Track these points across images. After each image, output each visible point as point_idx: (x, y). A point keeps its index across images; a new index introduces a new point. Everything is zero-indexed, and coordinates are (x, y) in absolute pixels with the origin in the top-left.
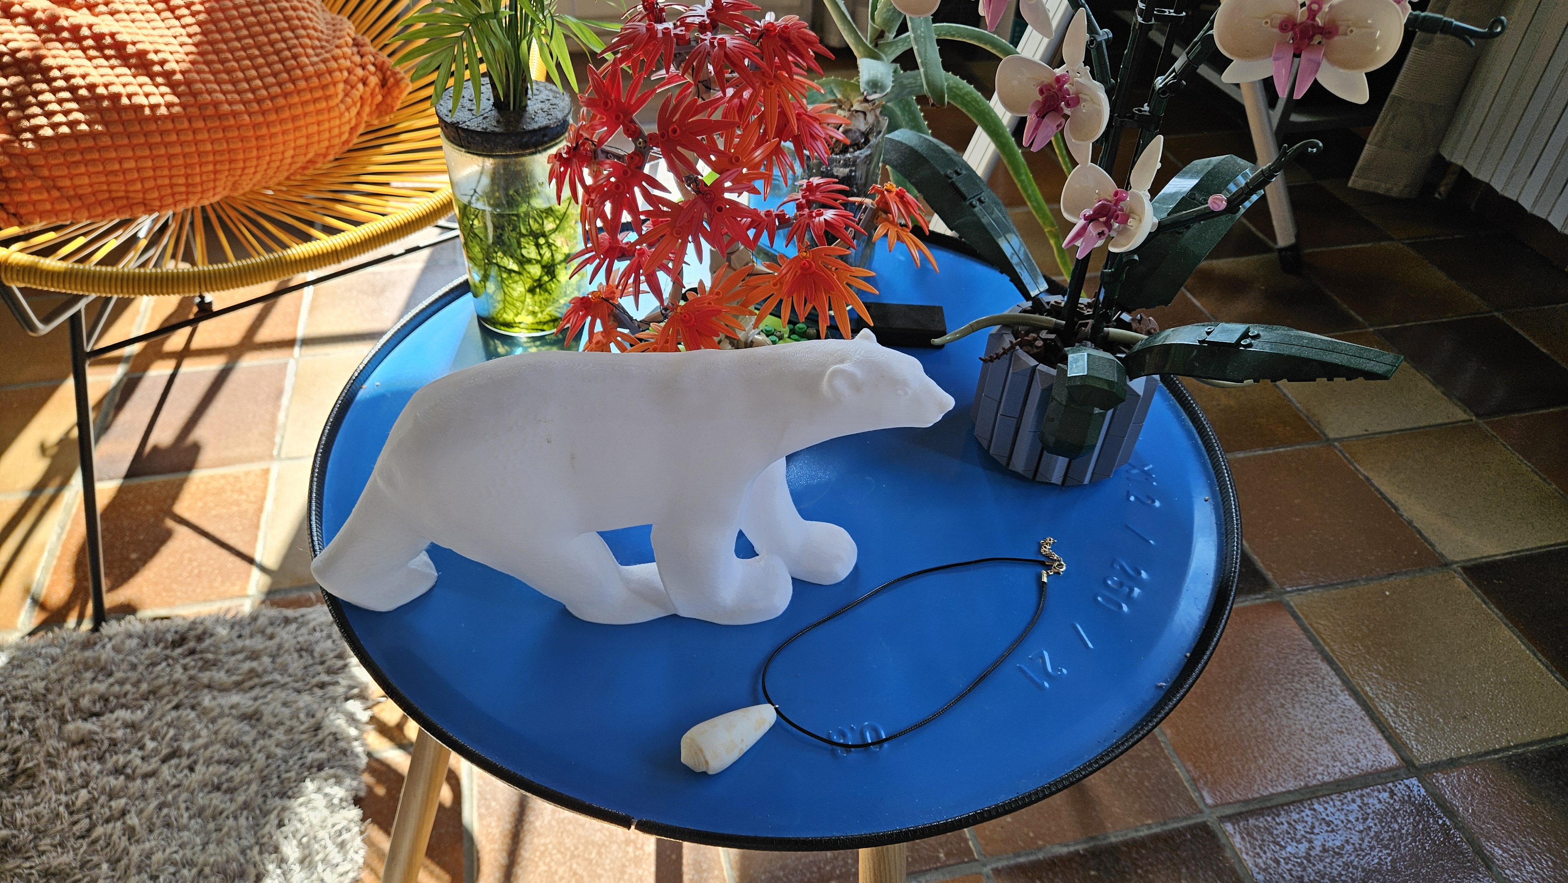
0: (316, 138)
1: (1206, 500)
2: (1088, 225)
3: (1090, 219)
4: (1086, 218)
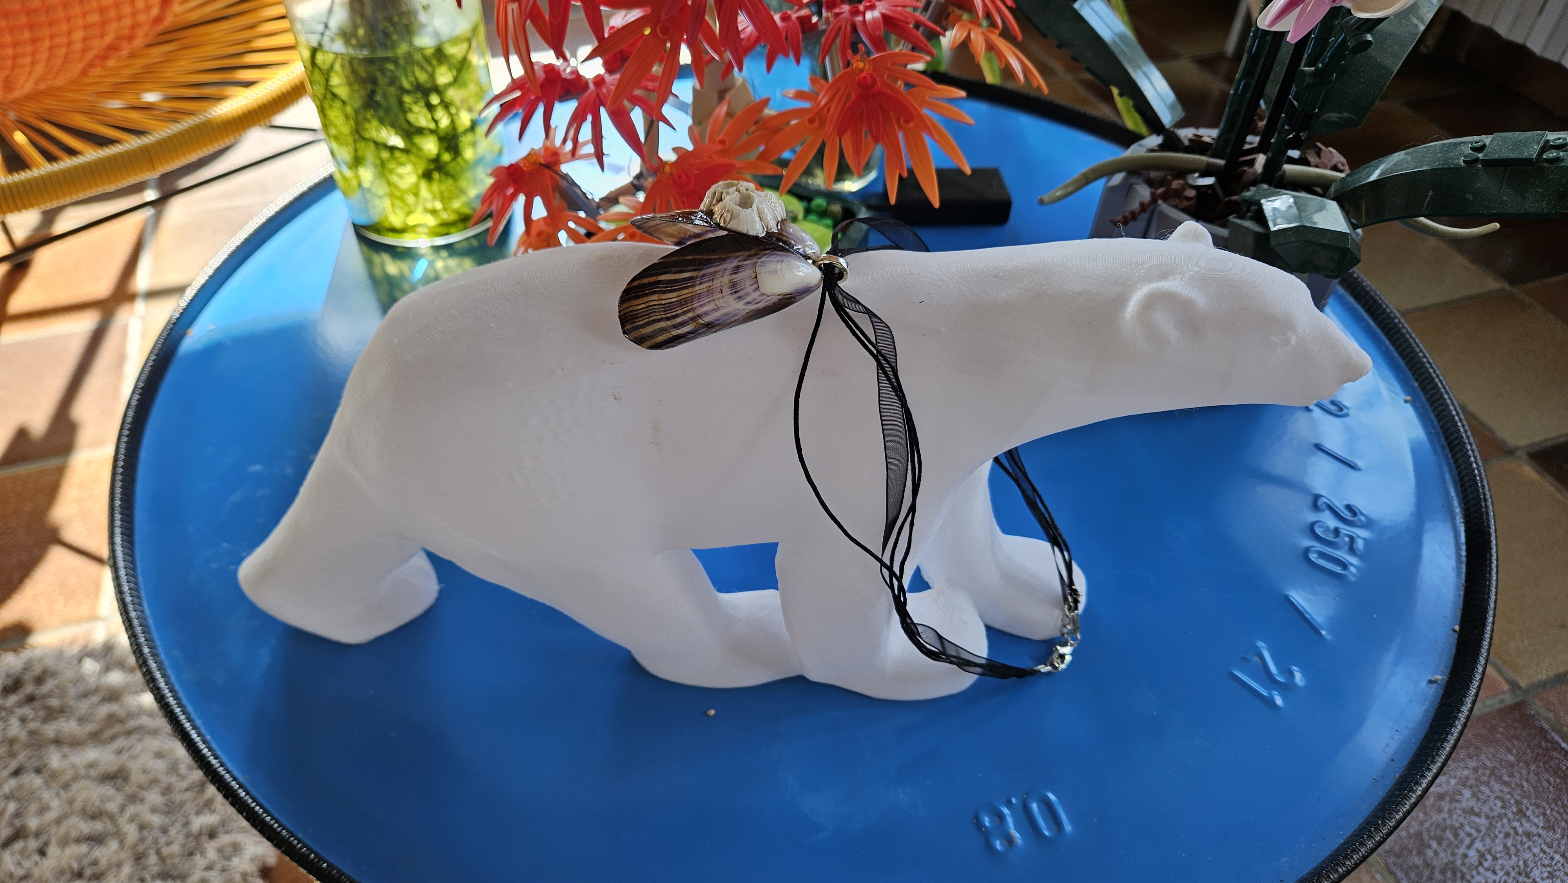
1: (1406, 402)
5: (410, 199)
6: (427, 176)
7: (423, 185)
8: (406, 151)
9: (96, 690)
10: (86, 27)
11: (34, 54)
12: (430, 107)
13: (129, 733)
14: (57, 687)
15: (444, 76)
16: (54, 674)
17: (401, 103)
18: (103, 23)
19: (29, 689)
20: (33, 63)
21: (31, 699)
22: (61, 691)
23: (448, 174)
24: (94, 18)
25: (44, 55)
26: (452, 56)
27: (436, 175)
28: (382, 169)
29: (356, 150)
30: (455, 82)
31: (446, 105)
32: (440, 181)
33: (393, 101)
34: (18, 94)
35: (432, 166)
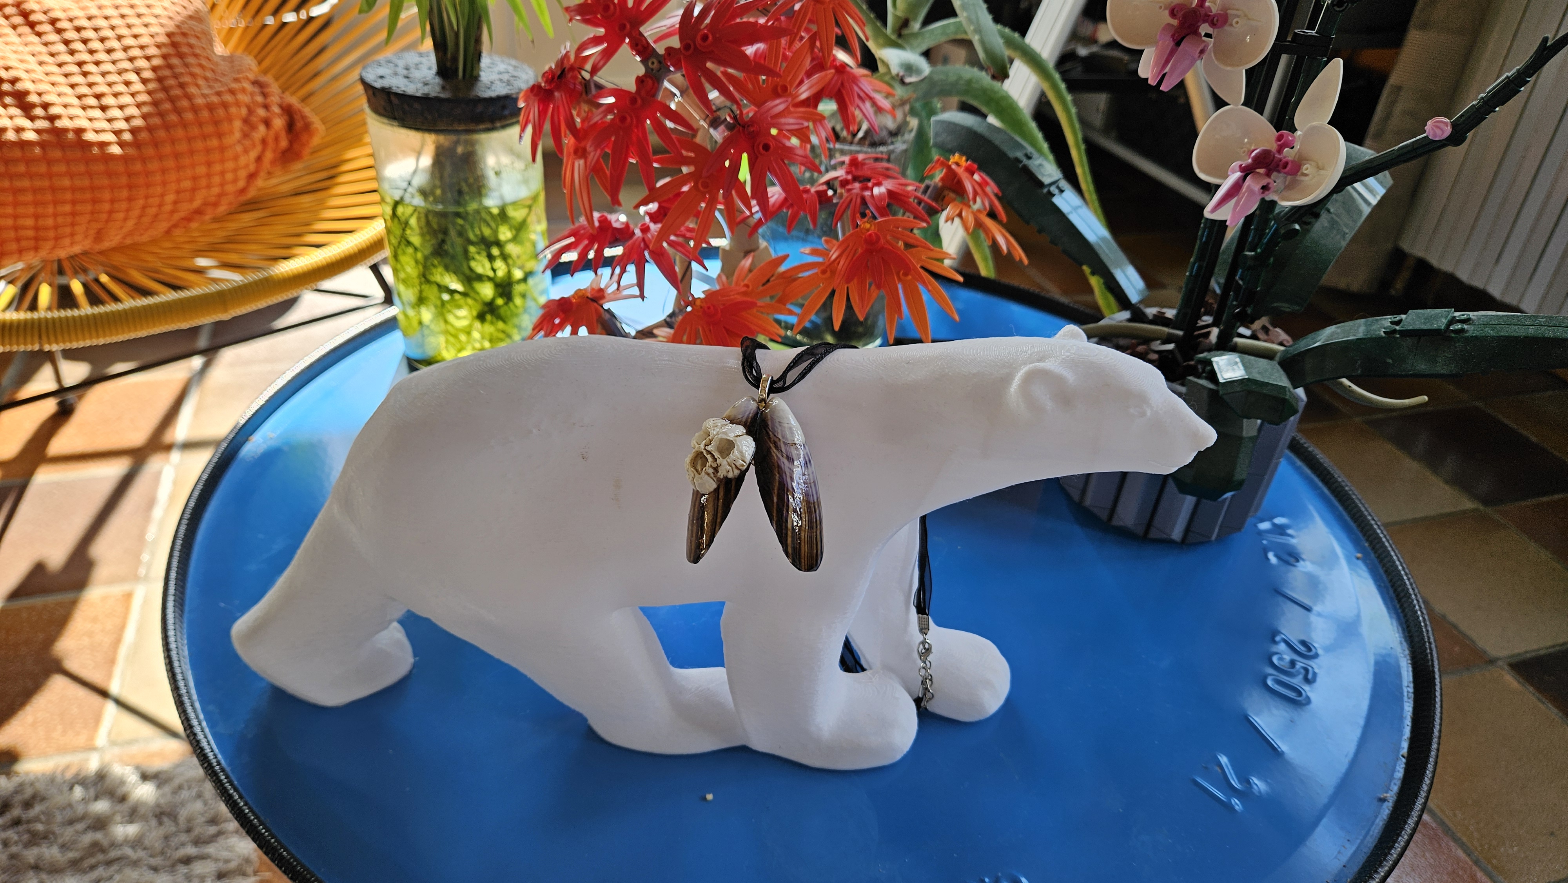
0: (204, 182)
1: (1358, 558)
2: (1244, 178)
3: (1247, 171)
4: (1242, 169)
5: (463, 337)
6: (481, 317)
7: (477, 324)
8: (465, 295)
9: (82, 818)
10: (178, 192)
11: (128, 210)
12: (491, 258)
13: (109, 863)
14: (43, 813)
15: (505, 234)
16: (43, 799)
17: (466, 252)
18: (194, 190)
19: (16, 812)
20: (125, 219)
21: (17, 822)
22: (49, 815)
23: (499, 318)
24: (187, 184)
25: (136, 213)
26: (513, 218)
27: (489, 317)
28: (442, 309)
29: (421, 292)
30: (515, 239)
31: (505, 257)
32: (492, 323)
33: (459, 249)
34: (106, 245)
35: (486, 309)
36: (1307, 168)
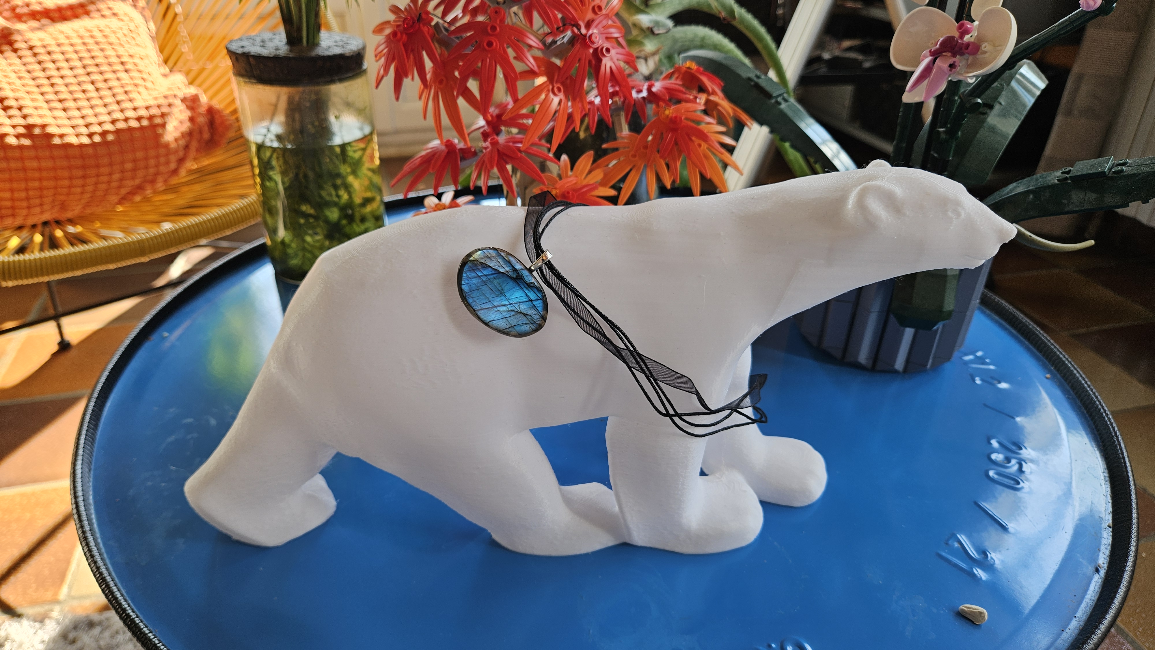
0: (142, 164)
1: (1047, 378)
2: (934, 61)
3: (936, 55)
4: (932, 53)
10: (122, 172)
11: (83, 186)
20: (82, 193)
25: (91, 188)
36: (986, 47)
